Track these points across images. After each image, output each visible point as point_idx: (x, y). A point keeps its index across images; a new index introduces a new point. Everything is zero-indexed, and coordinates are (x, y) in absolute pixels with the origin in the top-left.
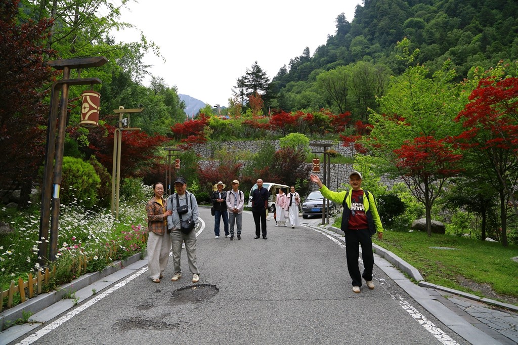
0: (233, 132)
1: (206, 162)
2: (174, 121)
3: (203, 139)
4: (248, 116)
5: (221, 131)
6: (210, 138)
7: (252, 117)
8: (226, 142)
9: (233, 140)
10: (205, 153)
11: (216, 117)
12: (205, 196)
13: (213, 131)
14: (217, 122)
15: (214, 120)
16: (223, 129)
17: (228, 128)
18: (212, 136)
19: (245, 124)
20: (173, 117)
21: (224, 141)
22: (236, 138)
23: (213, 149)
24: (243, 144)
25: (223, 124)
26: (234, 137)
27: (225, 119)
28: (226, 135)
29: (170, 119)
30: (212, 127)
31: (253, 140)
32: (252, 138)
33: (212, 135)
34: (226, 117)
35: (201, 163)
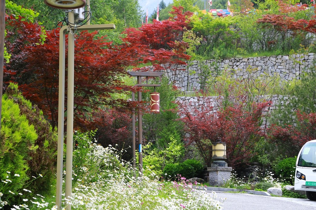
0: (239, 40)
1: (192, 100)
2: (122, 23)
3: (183, 56)
4: (269, 7)
5: (216, 40)
6: (194, 54)
7: (278, 9)
8: (227, 61)
9: (241, 57)
10: (185, 83)
11: (204, 12)
12: (196, 166)
13: (201, 39)
14: (208, 22)
15: (200, 17)
16: (219, 34)
17: (229, 33)
18: (199, 50)
19: (264, 23)
20: (121, 15)
21: (224, 58)
22: (246, 52)
23: (204, 75)
24: (262, 63)
25: (219, 26)
26: (242, 50)
27: (220, 16)
28: (226, 47)
29: (115, 20)
30: (199, 33)
31: (282, 54)
32: (278, 51)
33: (198, 48)
34: (223, 12)
35: (181, 102)
